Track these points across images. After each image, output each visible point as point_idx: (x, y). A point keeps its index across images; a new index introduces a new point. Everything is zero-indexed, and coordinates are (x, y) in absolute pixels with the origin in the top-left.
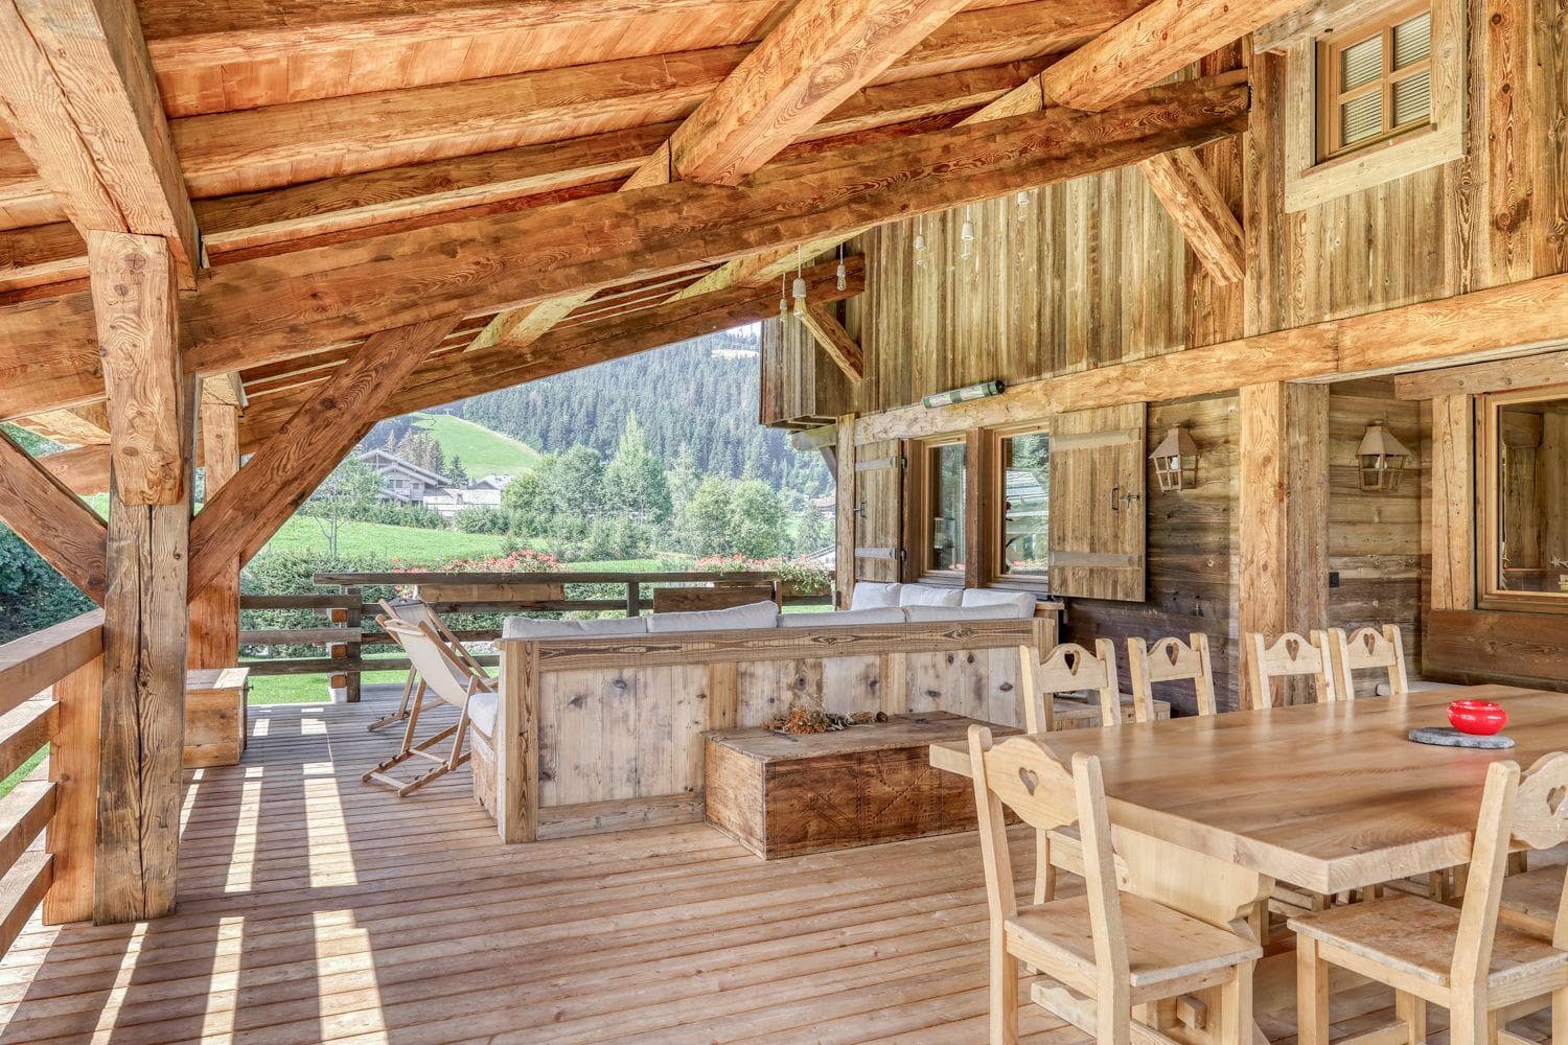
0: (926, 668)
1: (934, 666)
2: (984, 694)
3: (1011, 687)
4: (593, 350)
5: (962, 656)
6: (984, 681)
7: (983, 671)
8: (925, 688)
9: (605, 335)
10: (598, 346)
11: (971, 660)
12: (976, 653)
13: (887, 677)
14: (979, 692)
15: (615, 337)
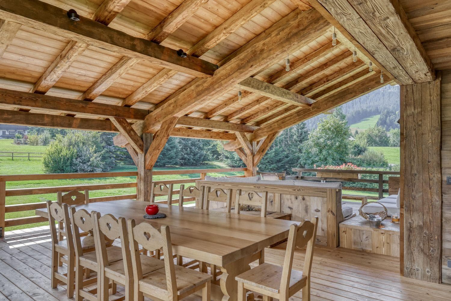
0: (288, 200)
1: (291, 199)
2: (309, 212)
3: (319, 211)
4: (329, 104)
5: (300, 198)
6: (308, 207)
7: (308, 203)
8: (287, 206)
9: (333, 99)
10: (331, 102)
11: (304, 199)
12: (305, 197)
13: (274, 200)
14: (307, 210)
15: (336, 99)
